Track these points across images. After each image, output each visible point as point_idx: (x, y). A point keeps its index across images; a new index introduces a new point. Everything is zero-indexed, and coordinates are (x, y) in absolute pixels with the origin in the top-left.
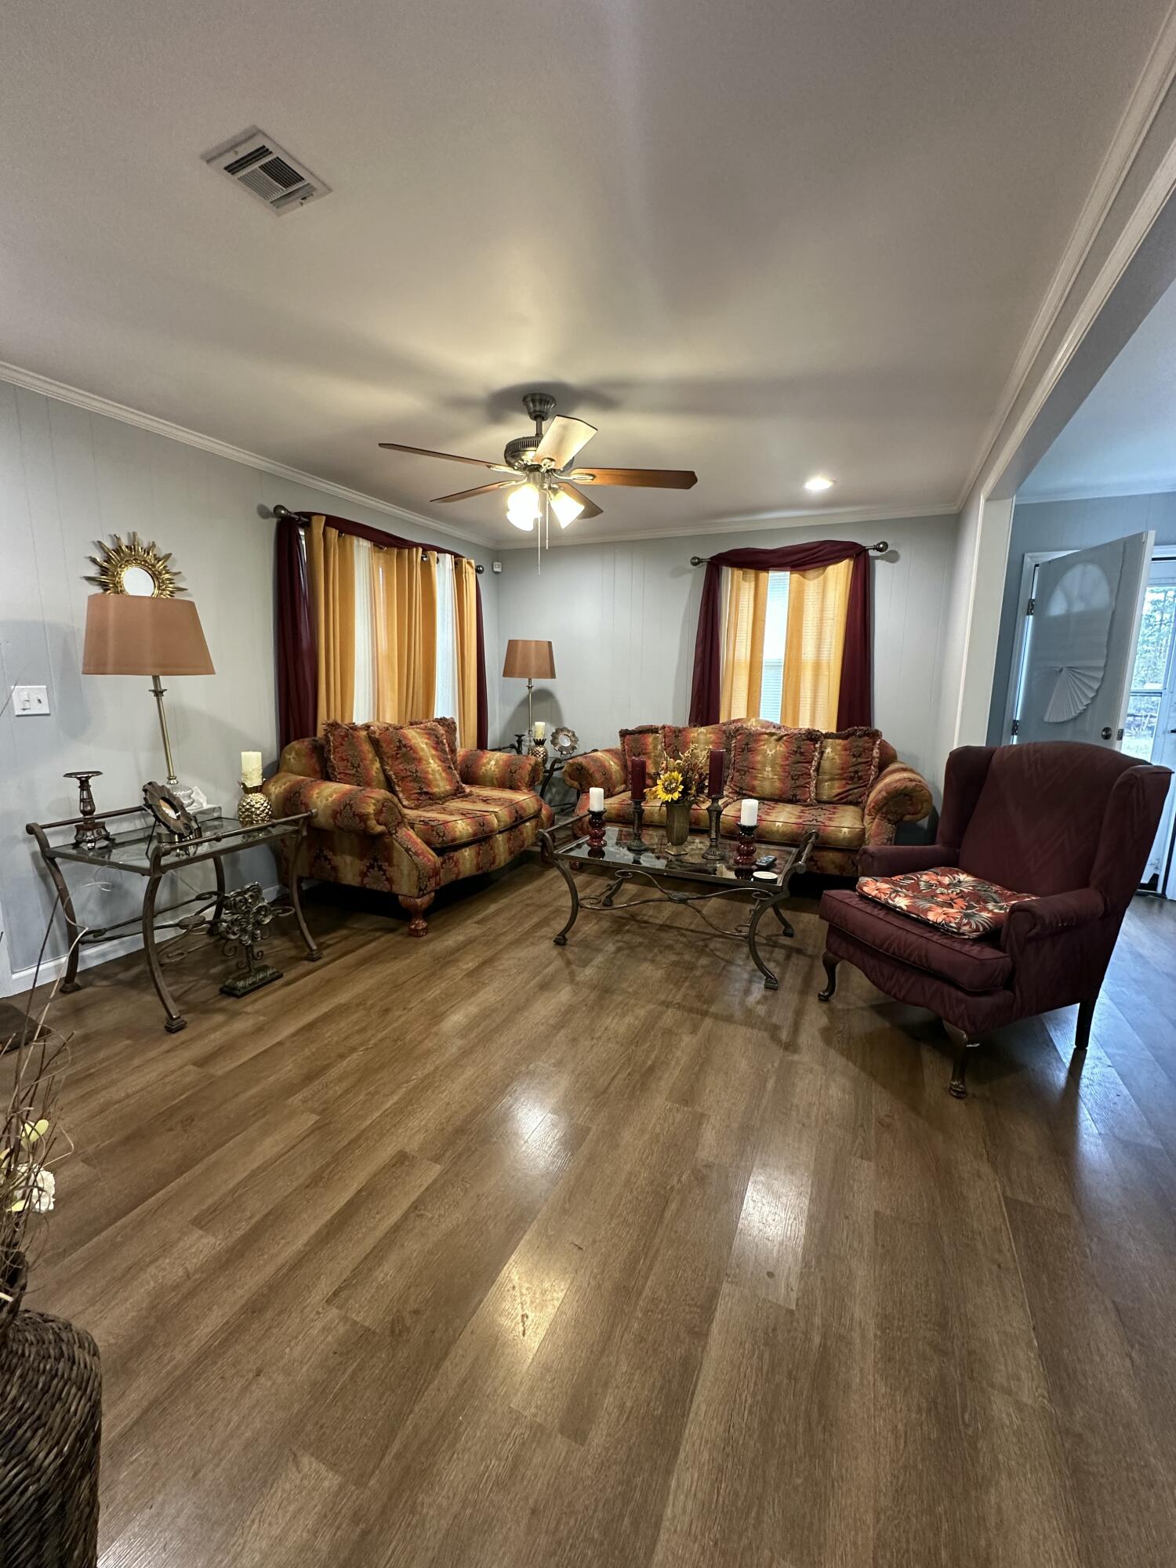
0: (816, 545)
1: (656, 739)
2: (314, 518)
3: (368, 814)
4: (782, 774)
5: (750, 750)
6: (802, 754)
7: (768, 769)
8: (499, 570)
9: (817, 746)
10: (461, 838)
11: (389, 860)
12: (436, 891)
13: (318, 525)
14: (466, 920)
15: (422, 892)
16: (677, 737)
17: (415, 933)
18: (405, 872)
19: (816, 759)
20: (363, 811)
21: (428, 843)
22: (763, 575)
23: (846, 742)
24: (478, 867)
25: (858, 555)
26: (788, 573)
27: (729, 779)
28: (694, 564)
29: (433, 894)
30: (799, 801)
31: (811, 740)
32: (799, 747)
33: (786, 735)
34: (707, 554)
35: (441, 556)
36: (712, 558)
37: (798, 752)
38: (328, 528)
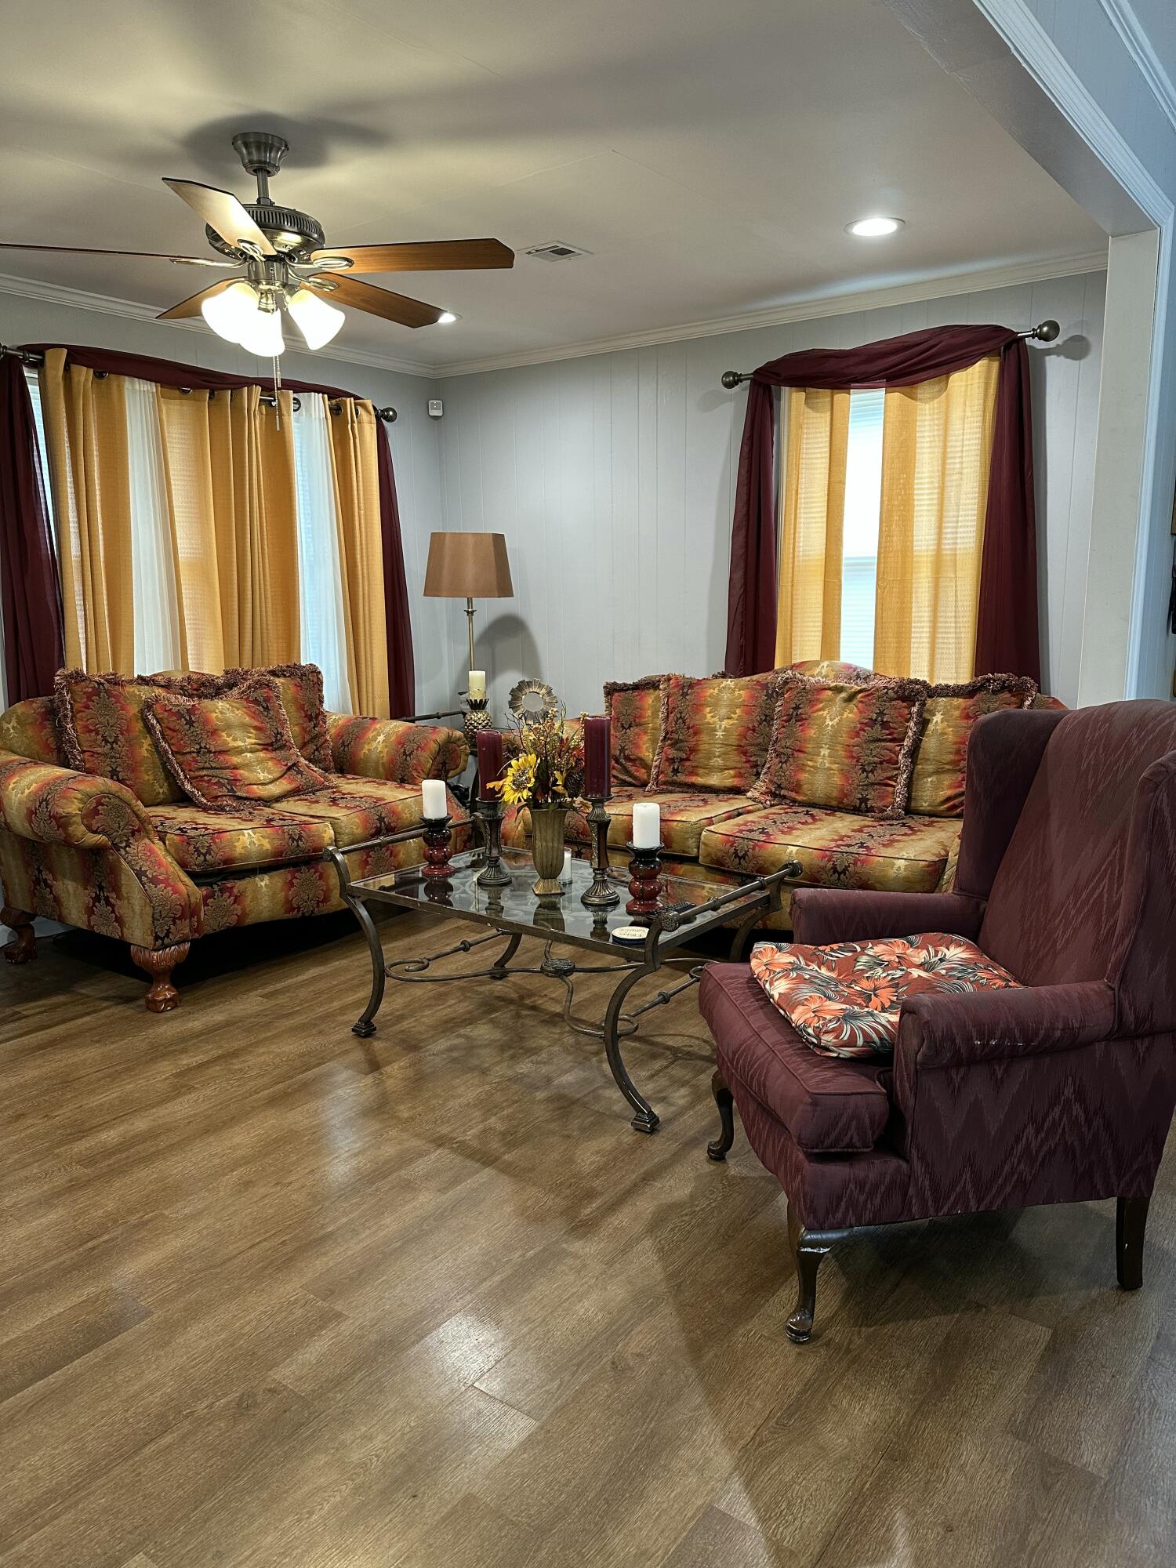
0: (926, 336)
1: (657, 699)
2: (49, 353)
3: (69, 816)
4: (846, 761)
5: (800, 719)
6: (885, 725)
7: (825, 752)
8: (438, 413)
9: (914, 709)
10: (247, 857)
11: (116, 888)
12: (193, 942)
13: (56, 362)
14: (250, 991)
15: (161, 941)
16: (684, 695)
17: (153, 1007)
18: (137, 909)
19: (910, 734)
20: (60, 811)
21: (183, 865)
22: (840, 397)
23: (970, 702)
24: (289, 906)
25: (1008, 347)
26: (881, 392)
27: (764, 770)
28: (728, 386)
29: (187, 945)
30: (871, 810)
31: (903, 699)
32: (881, 713)
33: (860, 691)
34: (747, 367)
35: (301, 396)
36: (756, 372)
37: (878, 721)
38: (74, 368)
